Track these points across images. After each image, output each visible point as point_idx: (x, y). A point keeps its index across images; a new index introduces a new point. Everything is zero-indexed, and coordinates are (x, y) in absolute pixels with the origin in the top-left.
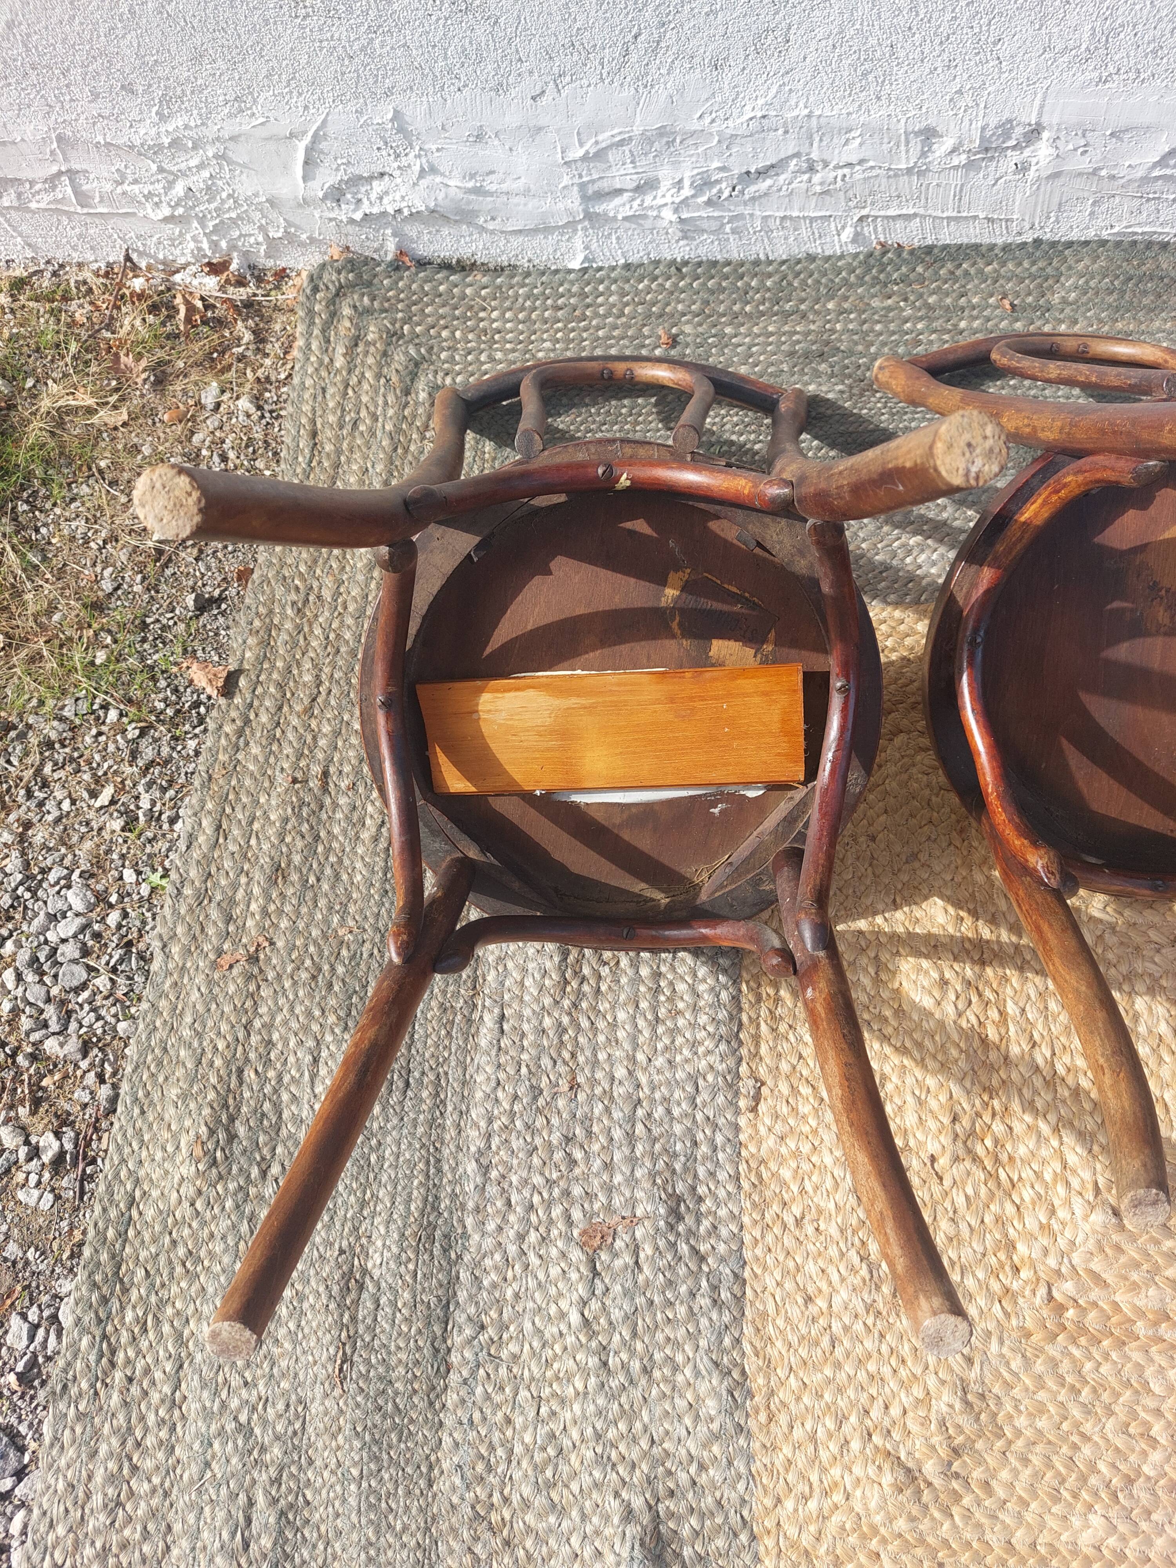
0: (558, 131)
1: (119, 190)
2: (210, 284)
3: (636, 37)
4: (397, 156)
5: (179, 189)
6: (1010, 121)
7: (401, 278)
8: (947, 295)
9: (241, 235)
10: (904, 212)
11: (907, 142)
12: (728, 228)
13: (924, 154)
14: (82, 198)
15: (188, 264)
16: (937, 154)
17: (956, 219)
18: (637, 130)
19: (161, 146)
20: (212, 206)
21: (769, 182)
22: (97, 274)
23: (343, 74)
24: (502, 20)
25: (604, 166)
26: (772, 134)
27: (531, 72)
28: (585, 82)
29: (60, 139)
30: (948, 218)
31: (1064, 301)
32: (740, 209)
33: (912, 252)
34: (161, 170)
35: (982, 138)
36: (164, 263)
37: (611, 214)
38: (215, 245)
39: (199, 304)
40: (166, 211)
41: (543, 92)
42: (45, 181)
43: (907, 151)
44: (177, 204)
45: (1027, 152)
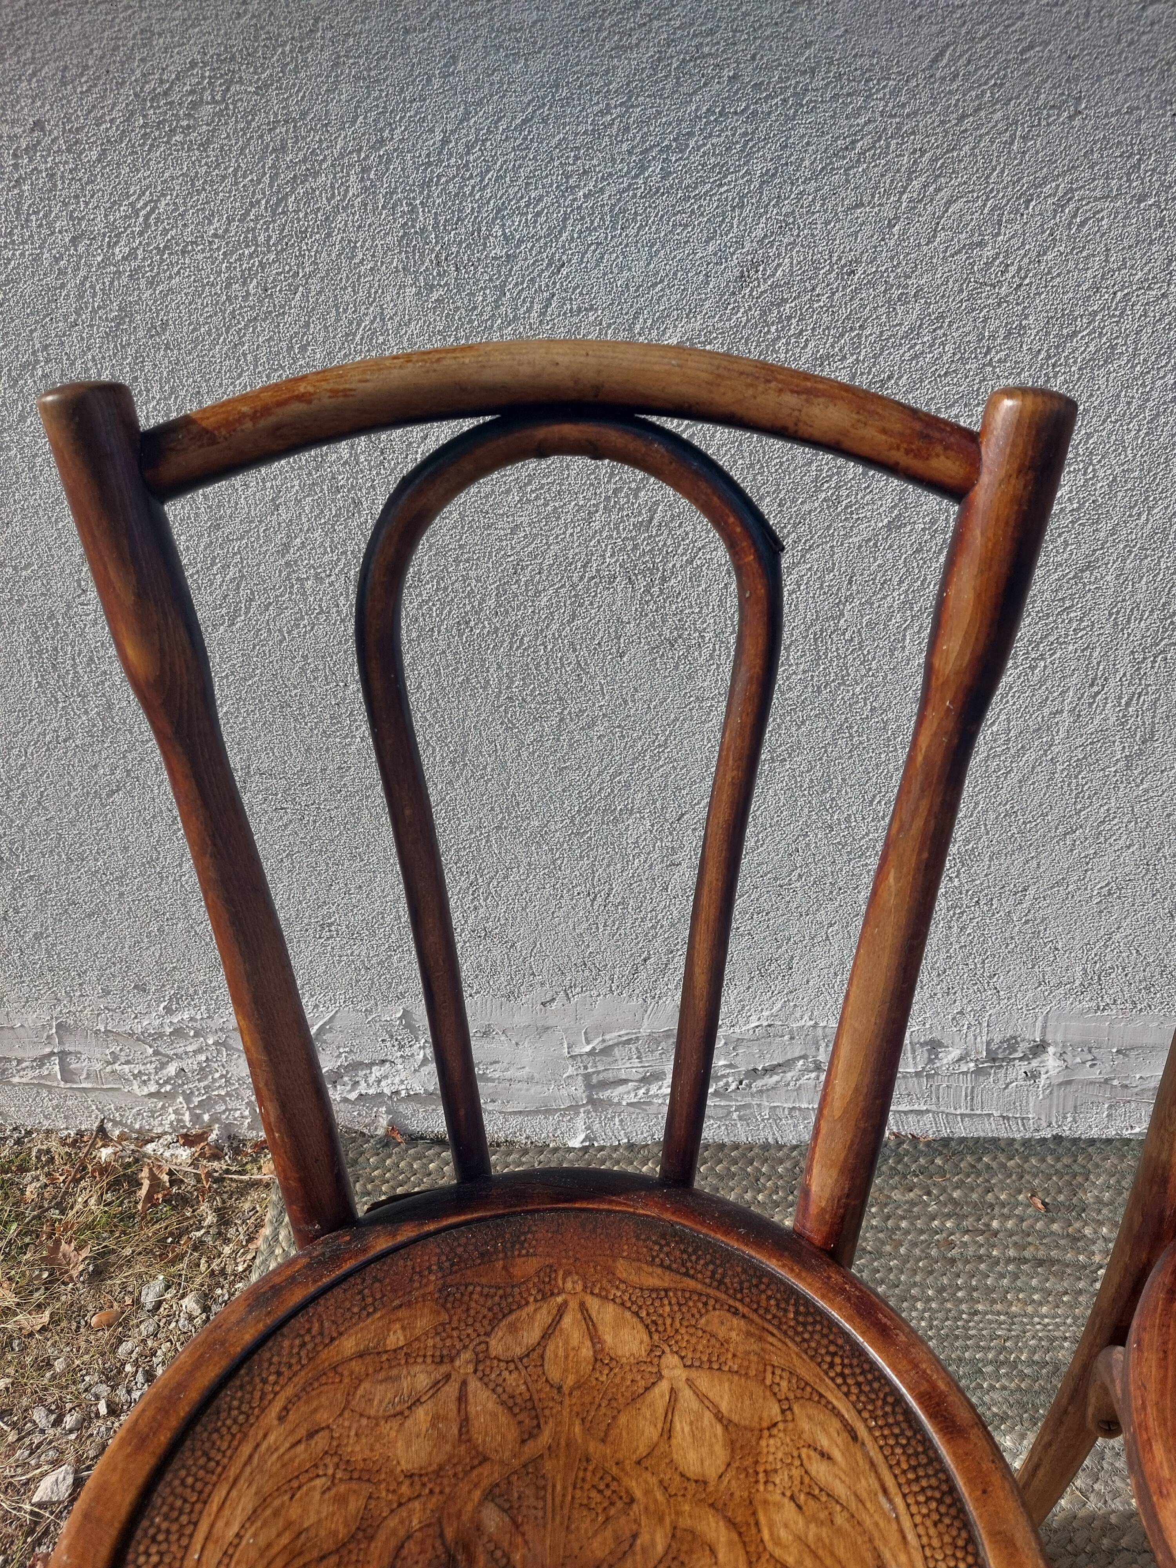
0: (565, 1031)
1: (109, 1069)
2: (184, 1154)
3: (645, 960)
4: (401, 1047)
5: (171, 1069)
6: (1015, 1038)
7: (390, 1156)
8: (972, 1190)
9: (226, 1109)
10: (916, 1107)
11: (914, 1051)
12: (735, 1115)
13: (931, 1061)
14: (67, 1075)
15: (165, 1133)
16: (945, 1061)
17: (969, 1116)
18: (645, 1031)
19: (161, 1035)
20: (202, 1084)
21: (776, 1078)
22: (63, 1142)
23: (357, 981)
24: (518, 945)
25: (610, 1059)
26: (778, 1039)
27: (542, 984)
28: (594, 993)
29: (59, 1026)
30: (961, 1115)
31: (1099, 1200)
32: (748, 1100)
33: (928, 1144)
34: (156, 1053)
35: (988, 1051)
36: (138, 1132)
37: (616, 1100)
38: (196, 1118)
39: (166, 1178)
40: (153, 1088)
41: (553, 999)
42: (35, 1060)
43: (914, 1058)
44: (166, 1082)
45: (1035, 1063)
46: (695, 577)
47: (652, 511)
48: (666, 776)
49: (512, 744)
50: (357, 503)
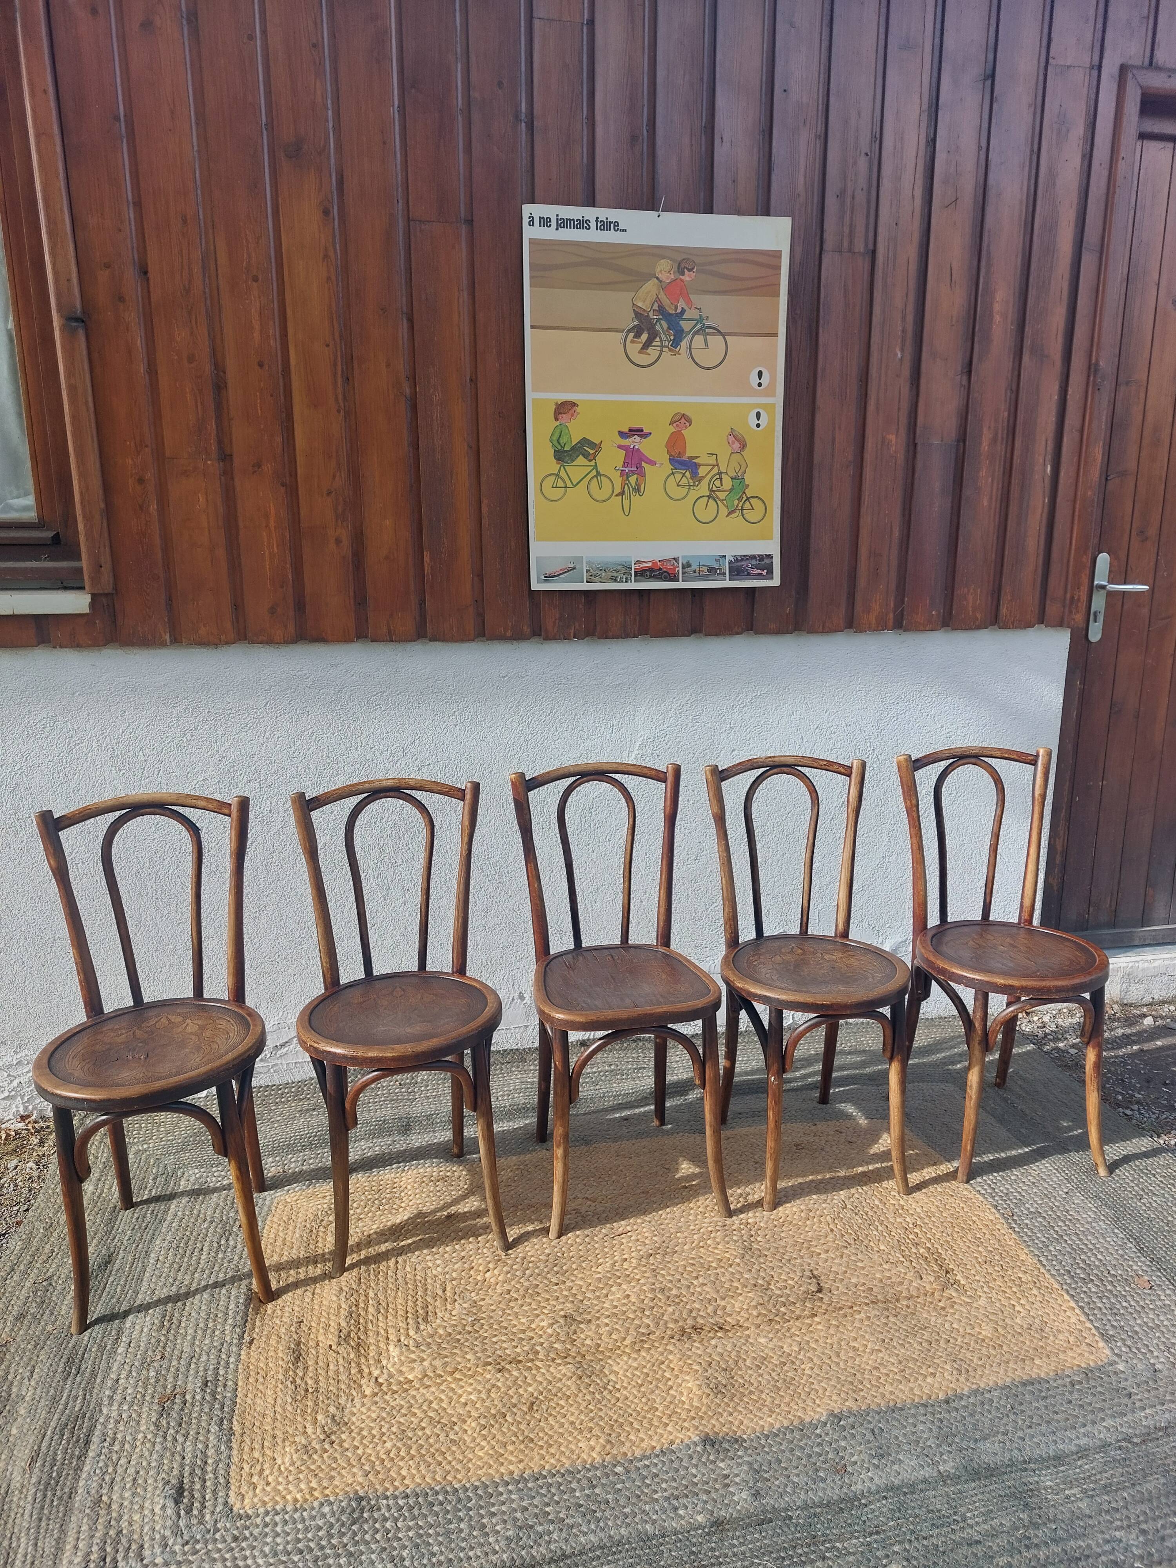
2: (21, 1125)
5: (15, 1083)
9: (40, 1101)
12: (272, 1071)
15: (11, 1118)
20: (29, 1088)
21: (286, 1049)
26: (283, 1030)
32: (276, 1061)
34: (9, 1075)
38: (26, 1108)
39: (13, 1133)
40: (6, 1093)
44: (13, 1089)
49: (159, 916)
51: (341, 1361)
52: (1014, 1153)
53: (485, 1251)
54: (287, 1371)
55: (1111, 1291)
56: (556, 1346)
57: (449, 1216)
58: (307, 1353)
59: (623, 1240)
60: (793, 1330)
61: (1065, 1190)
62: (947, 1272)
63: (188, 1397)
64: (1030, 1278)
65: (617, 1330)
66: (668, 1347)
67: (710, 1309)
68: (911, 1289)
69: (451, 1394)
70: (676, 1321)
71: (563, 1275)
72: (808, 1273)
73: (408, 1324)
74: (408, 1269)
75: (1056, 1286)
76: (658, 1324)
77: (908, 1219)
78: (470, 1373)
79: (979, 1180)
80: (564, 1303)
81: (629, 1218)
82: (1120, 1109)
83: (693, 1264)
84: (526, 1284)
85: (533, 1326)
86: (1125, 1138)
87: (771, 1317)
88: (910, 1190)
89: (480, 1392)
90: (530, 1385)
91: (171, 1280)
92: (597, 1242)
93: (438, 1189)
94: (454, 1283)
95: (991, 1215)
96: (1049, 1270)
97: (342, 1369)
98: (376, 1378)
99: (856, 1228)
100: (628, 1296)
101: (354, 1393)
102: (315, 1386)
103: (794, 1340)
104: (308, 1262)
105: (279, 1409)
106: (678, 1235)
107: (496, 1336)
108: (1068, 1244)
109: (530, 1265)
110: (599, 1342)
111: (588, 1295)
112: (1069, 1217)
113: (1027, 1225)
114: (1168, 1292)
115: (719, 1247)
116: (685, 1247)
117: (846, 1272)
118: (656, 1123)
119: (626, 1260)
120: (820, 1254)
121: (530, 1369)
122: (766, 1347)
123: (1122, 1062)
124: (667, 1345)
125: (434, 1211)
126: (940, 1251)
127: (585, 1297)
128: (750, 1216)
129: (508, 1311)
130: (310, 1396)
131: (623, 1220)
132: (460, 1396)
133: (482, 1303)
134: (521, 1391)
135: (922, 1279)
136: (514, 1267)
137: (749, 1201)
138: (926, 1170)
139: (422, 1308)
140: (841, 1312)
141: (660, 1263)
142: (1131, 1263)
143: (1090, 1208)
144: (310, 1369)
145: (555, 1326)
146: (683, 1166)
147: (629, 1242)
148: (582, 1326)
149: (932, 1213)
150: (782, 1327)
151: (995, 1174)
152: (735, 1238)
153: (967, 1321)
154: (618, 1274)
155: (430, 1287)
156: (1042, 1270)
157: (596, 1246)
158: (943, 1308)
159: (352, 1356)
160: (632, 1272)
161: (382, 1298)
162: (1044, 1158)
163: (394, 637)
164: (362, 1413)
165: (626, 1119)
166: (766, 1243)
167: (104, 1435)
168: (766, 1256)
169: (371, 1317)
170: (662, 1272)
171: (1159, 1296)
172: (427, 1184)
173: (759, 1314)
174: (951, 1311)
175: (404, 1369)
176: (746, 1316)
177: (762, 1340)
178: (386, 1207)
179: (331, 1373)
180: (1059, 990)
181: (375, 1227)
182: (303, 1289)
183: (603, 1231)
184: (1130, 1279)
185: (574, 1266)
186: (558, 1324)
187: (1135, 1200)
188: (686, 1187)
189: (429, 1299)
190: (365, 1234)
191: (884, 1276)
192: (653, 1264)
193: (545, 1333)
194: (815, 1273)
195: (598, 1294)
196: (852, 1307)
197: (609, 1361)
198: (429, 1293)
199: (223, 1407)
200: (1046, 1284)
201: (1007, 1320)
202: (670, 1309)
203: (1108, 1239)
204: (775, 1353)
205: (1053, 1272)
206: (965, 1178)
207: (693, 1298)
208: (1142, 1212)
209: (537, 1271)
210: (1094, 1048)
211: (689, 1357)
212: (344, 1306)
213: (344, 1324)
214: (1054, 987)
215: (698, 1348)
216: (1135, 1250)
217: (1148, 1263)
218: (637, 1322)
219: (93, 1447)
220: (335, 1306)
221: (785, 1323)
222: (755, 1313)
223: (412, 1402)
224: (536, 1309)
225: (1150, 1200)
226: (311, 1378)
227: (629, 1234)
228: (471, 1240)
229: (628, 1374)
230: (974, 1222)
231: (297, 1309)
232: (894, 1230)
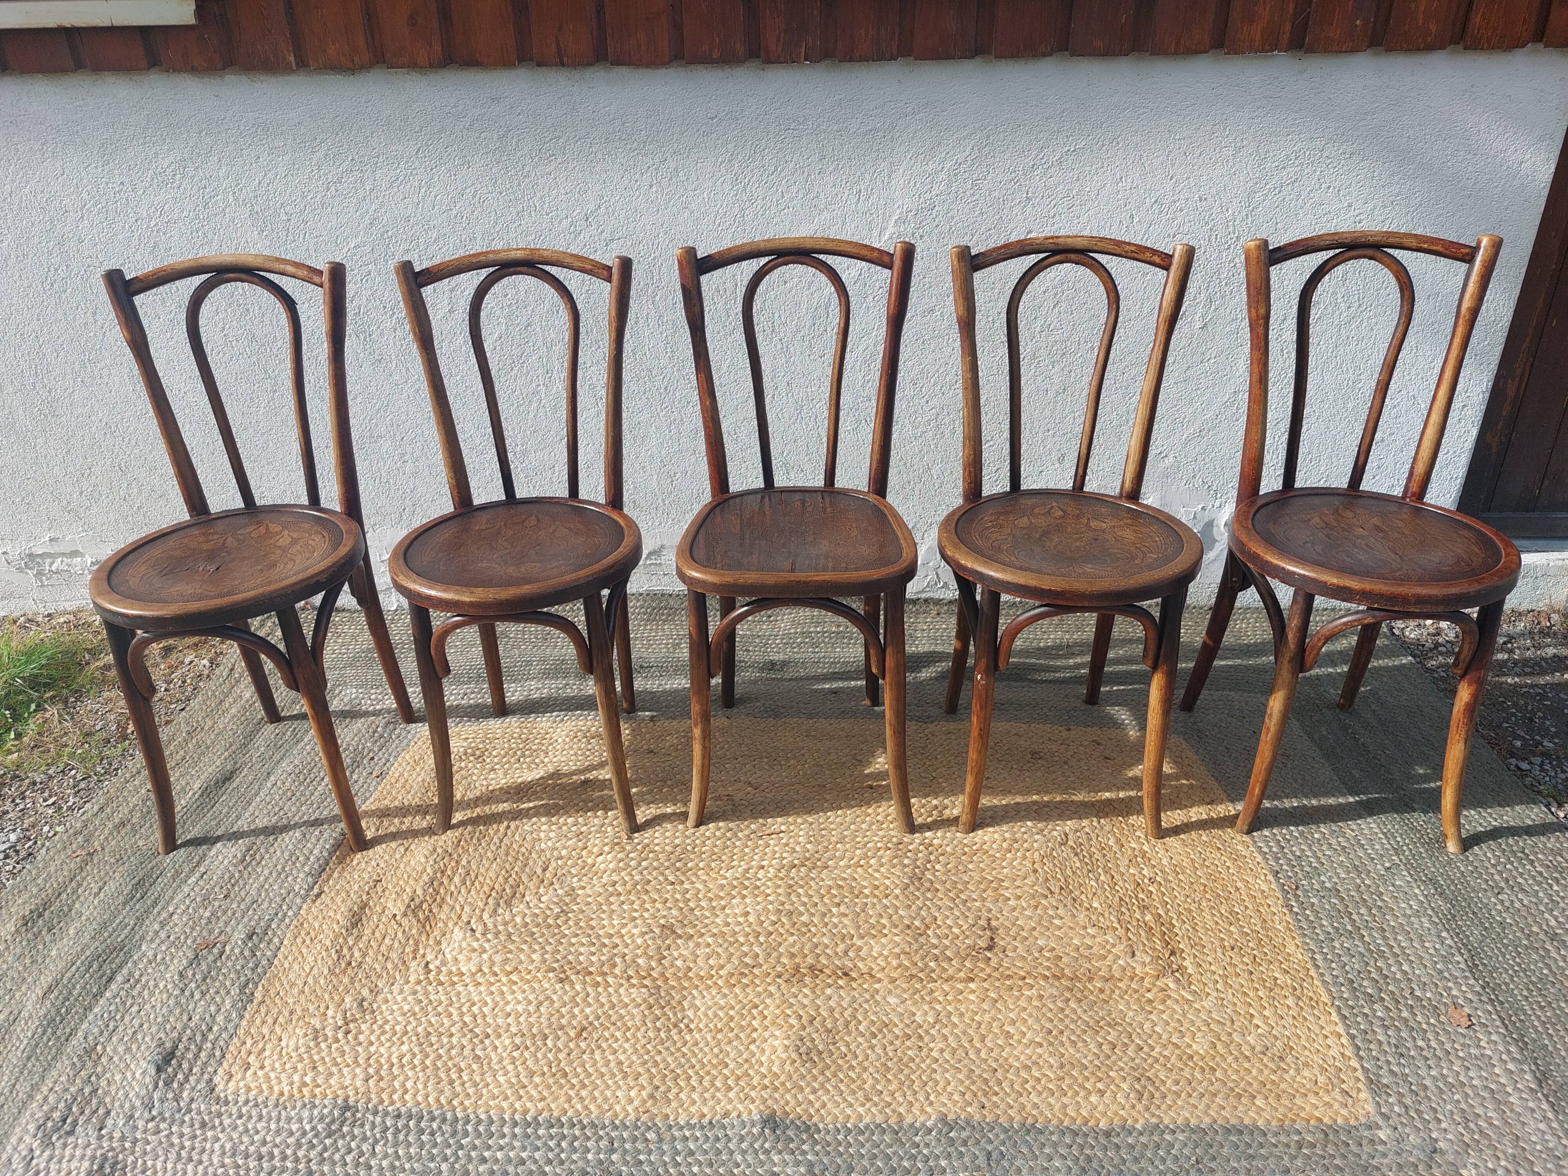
46: (382, 334)
47: (359, 308)
48: (391, 420)
50: (248, 310)
51: (400, 935)
52: (1331, 801)
53: (609, 829)
54: (337, 937)
55: (1406, 1020)
56: (640, 961)
57: (586, 782)
58: (368, 920)
59: (771, 842)
60: (936, 994)
61: (1387, 865)
62: (1173, 953)
63: (227, 948)
64: (1289, 981)
65: (718, 954)
66: (770, 988)
67: (841, 948)
68: (1115, 967)
69: (498, 999)
70: (793, 956)
71: (684, 874)
72: (983, 922)
73: (486, 904)
74: (517, 837)
75: (1325, 998)
76: (769, 955)
77: (1145, 872)
78: (528, 977)
79: (1266, 832)
80: (670, 908)
81: (788, 815)
82: (1513, 761)
83: (841, 887)
84: (637, 878)
85: (623, 931)
86: (1505, 802)
87: (914, 972)
88: (1161, 833)
89: (530, 1003)
90: (589, 1005)
91: (277, 809)
92: (740, 839)
93: (589, 747)
94: (559, 862)
95: (1265, 884)
96: (1322, 975)
97: (396, 945)
98: (428, 963)
99: (1069, 872)
100: (747, 914)
101: (398, 978)
102: (359, 960)
103: (934, 1008)
104: (418, 812)
105: (310, 980)
106: (838, 846)
107: (577, 935)
108: (1364, 942)
109: (651, 855)
110: (691, 965)
111: (703, 904)
112: (1379, 903)
113: (1313, 904)
114: (1494, 1037)
115: (882, 869)
116: (842, 863)
117: (1034, 929)
118: (867, 702)
119: (763, 867)
120: (1009, 899)
121: (598, 984)
122: (894, 1010)
123: (1539, 694)
124: (769, 984)
125: (573, 773)
126: (1174, 922)
127: (698, 905)
128: (936, 837)
129: (604, 907)
130: (349, 971)
131: (781, 816)
132: (508, 1003)
133: (580, 892)
134: (576, 1011)
135: (1133, 955)
136: (631, 855)
137: (945, 817)
138: (1195, 809)
139: (512, 887)
140: (1008, 983)
141: (802, 879)
142: (1450, 984)
143: (1416, 895)
144: (364, 938)
145: (646, 937)
146: (879, 760)
147: (776, 845)
148: (679, 941)
149: (1183, 868)
150: (924, 987)
151: (1292, 828)
152: (906, 861)
153: (1177, 1025)
154: (747, 883)
155: (531, 863)
156: (1312, 972)
157: (737, 843)
158: (1150, 1001)
159: (414, 931)
160: (764, 884)
161: (474, 867)
162: (1371, 814)
163: (565, 59)
164: (396, 1003)
165: (835, 692)
166: (944, 874)
167: (131, 974)
168: (937, 890)
169: (453, 888)
170: (800, 891)
171: (1480, 1040)
172: (580, 741)
173: (900, 966)
174: (1161, 1007)
175: (460, 957)
176: (883, 964)
177: (892, 1000)
178: (528, 760)
179: (383, 948)
180: (1421, 600)
181: (503, 781)
182: (400, 842)
183: (753, 826)
184: (1442, 1007)
185: (701, 865)
186: (651, 935)
187: (1489, 894)
188: (871, 787)
189: (524, 878)
190: (491, 788)
191: (1083, 944)
192: (793, 878)
193: (633, 941)
194: (994, 923)
195: (714, 904)
196: (1024, 978)
197: (694, 992)
198: (527, 870)
199: (257, 966)
200: (1311, 994)
201: (1235, 1035)
202: (791, 939)
203: (1427, 944)
204: (902, 1021)
205: (1328, 978)
206: (1245, 828)
207: (824, 930)
208: (1493, 913)
209: (655, 864)
210: (1470, 684)
211: (791, 1005)
212: (429, 870)
213: (419, 892)
214: (1414, 595)
215: (806, 996)
216: (1463, 966)
217: (1478, 989)
218: (744, 948)
219: (113, 986)
220: (419, 868)
221: (928, 982)
222: (895, 963)
223: (454, 999)
224: (636, 911)
225: (1513, 898)
226: (360, 949)
227: (781, 835)
228: (599, 813)
229: (710, 1013)
230: (1237, 889)
231: (382, 865)
232: (1120, 883)
